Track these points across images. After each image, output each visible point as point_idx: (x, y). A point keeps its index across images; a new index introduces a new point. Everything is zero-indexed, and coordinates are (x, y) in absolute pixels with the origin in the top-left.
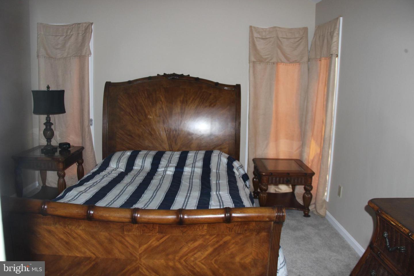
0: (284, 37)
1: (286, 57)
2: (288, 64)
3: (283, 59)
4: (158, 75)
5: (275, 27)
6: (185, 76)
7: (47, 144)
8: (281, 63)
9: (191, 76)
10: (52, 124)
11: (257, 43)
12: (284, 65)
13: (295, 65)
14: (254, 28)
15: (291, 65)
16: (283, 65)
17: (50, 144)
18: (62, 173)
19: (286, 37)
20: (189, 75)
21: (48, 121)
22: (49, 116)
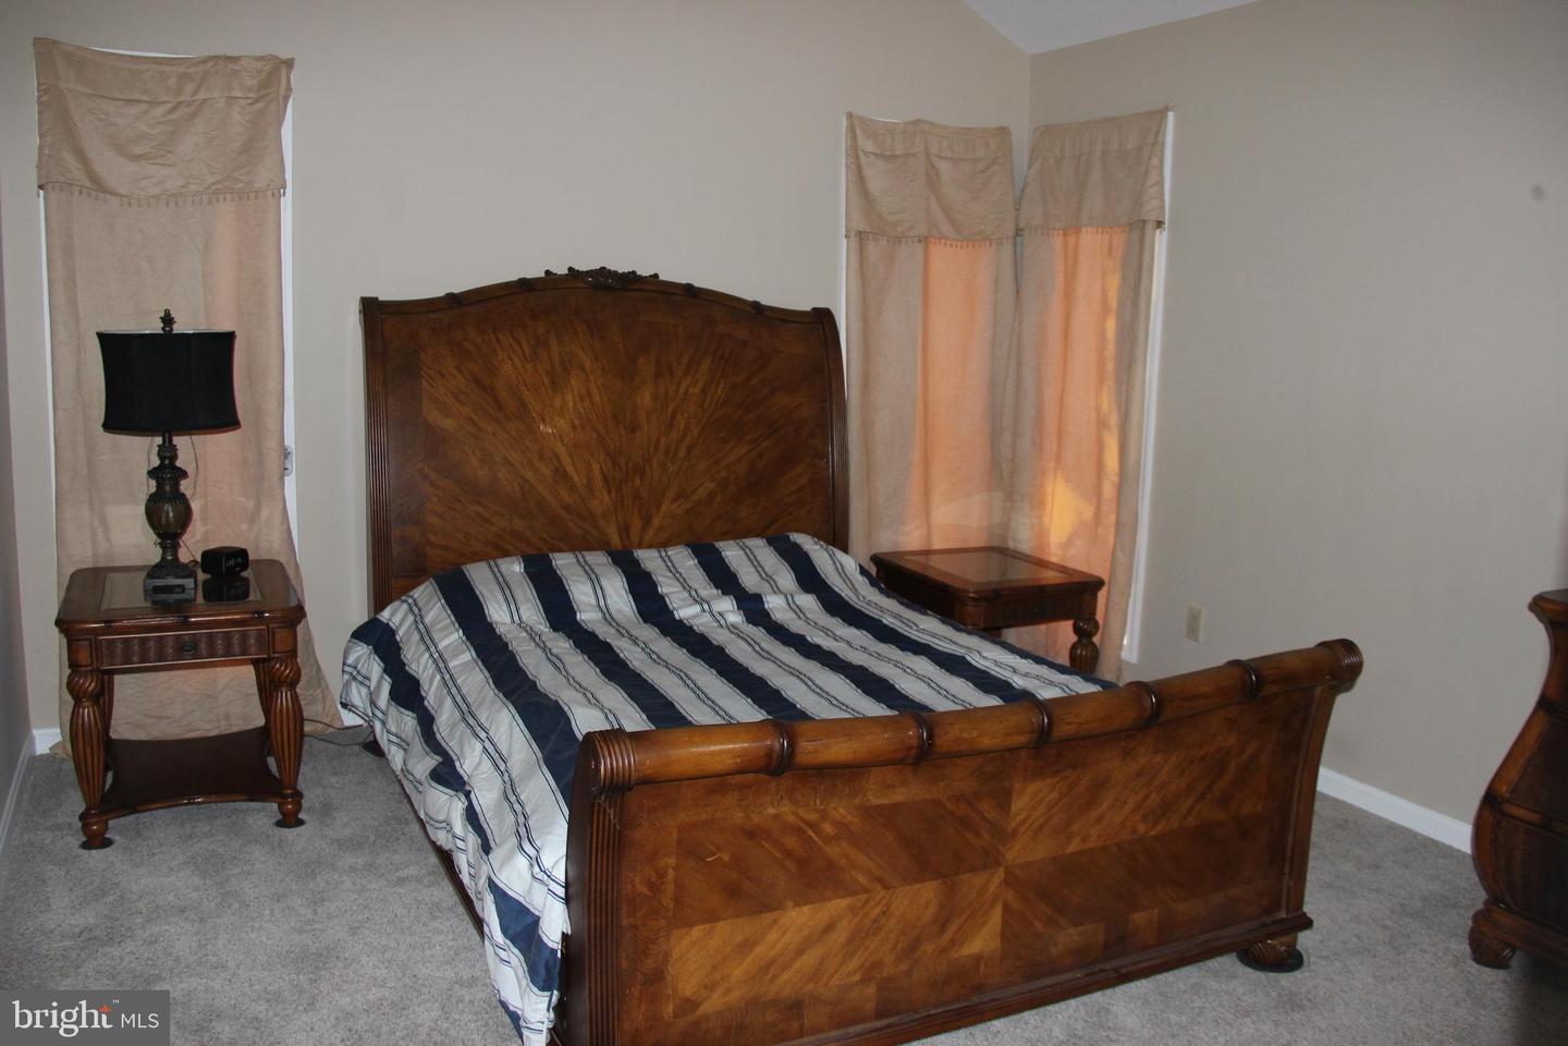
0: (943, 154)
1: (953, 222)
2: (959, 244)
3: (946, 228)
4: (547, 272)
5: (918, 122)
6: (643, 277)
7: (163, 558)
8: (940, 238)
9: (662, 277)
10: (184, 474)
11: (868, 173)
12: (948, 246)
13: (980, 246)
14: (862, 120)
15: (967, 246)
16: (945, 244)
17: (176, 558)
18: (285, 670)
19: (949, 154)
20: (656, 276)
21: (167, 462)
22: (171, 441)
